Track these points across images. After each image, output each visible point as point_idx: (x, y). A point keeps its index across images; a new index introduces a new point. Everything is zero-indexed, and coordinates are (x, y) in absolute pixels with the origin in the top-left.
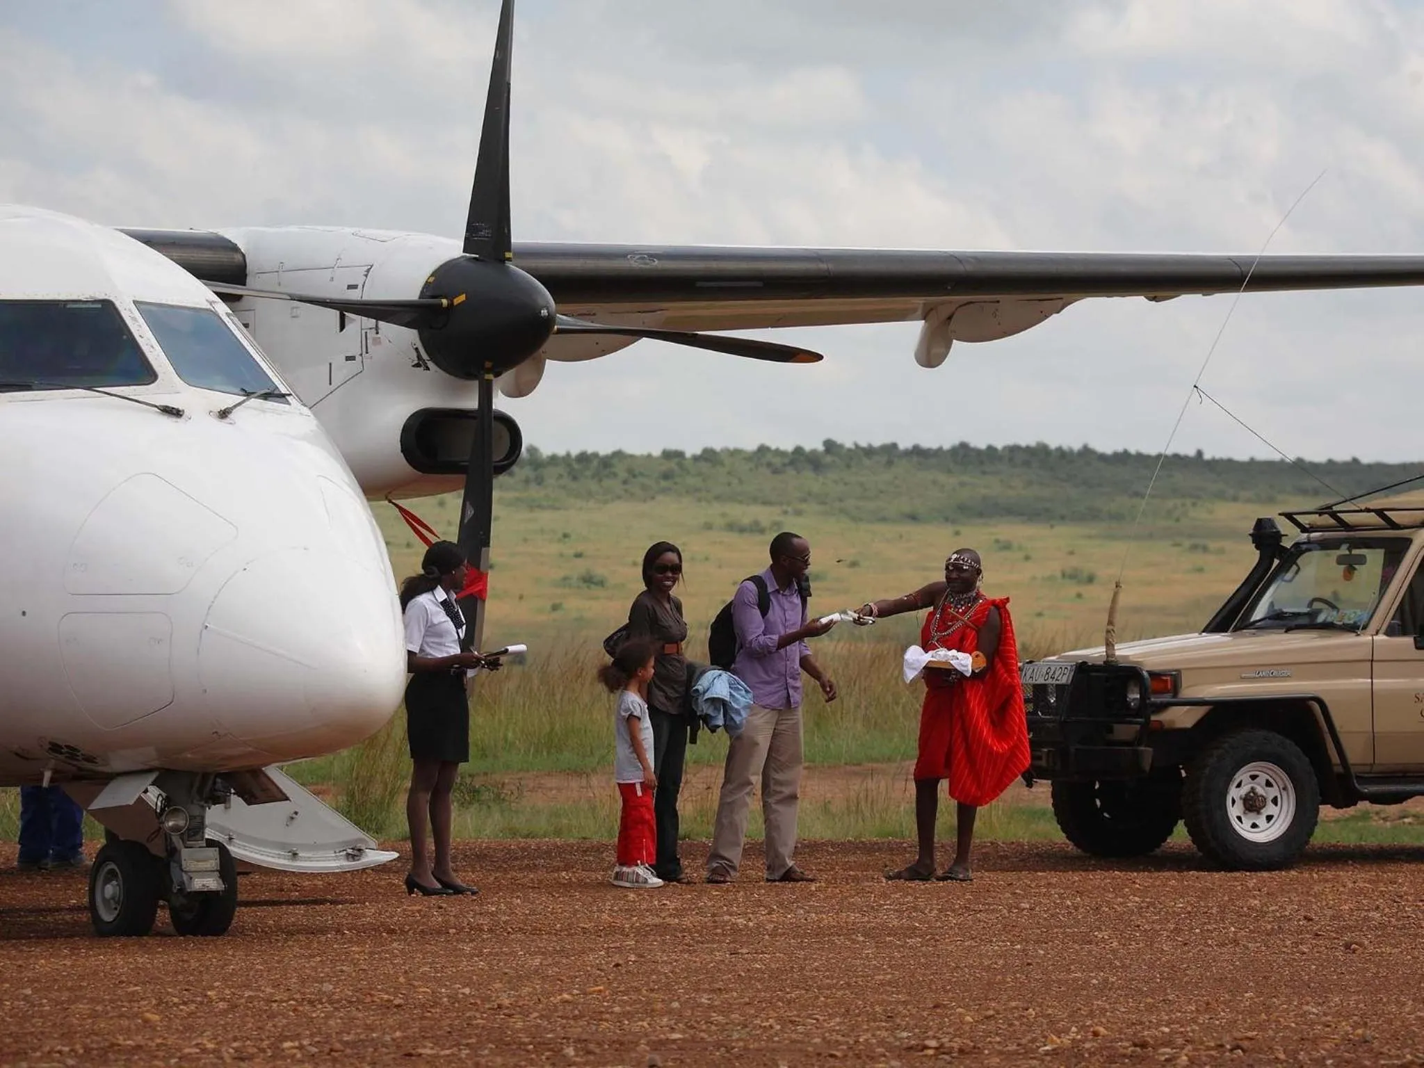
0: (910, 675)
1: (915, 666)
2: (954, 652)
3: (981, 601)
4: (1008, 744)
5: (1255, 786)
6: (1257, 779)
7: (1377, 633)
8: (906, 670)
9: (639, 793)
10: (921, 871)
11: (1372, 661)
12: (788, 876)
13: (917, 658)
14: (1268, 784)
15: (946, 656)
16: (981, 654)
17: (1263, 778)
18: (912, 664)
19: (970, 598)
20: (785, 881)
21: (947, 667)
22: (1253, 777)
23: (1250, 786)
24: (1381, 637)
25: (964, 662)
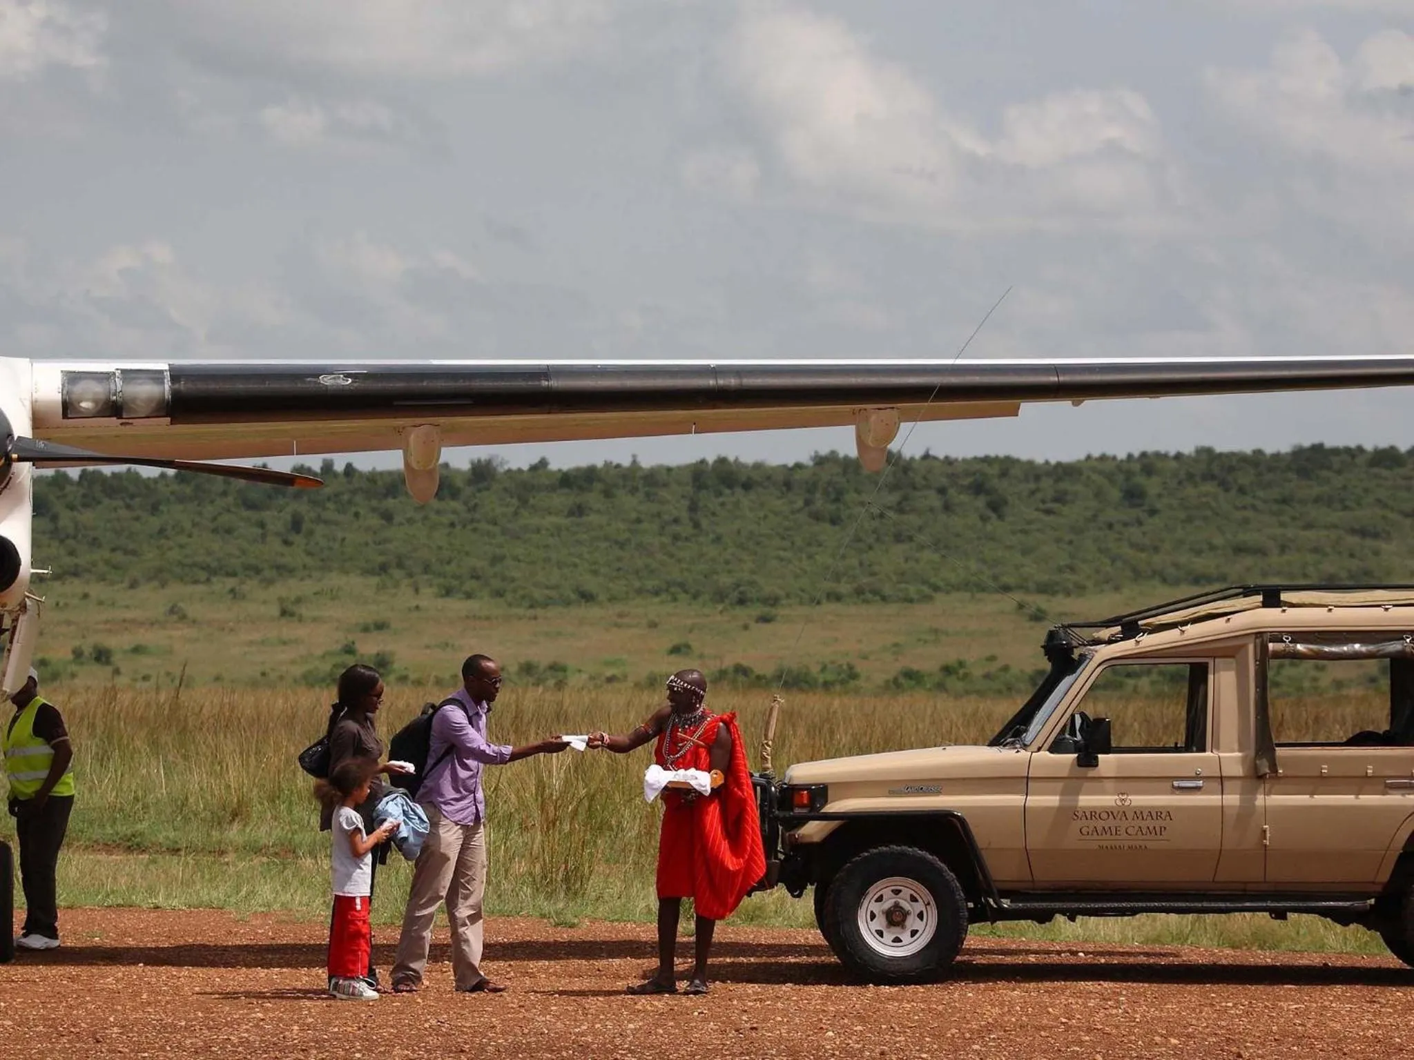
0: (651, 796)
1: (654, 787)
2: (692, 771)
3: (709, 719)
4: (743, 858)
5: (899, 900)
6: (901, 894)
7: (1039, 749)
8: (647, 790)
9: (358, 907)
10: (661, 983)
11: (1027, 778)
12: (481, 986)
13: (658, 777)
14: (913, 899)
15: (684, 776)
16: (719, 772)
17: (906, 893)
18: (653, 785)
19: (695, 717)
20: (476, 991)
21: (685, 787)
22: (897, 892)
23: (893, 900)
24: (1045, 754)
25: (702, 780)
